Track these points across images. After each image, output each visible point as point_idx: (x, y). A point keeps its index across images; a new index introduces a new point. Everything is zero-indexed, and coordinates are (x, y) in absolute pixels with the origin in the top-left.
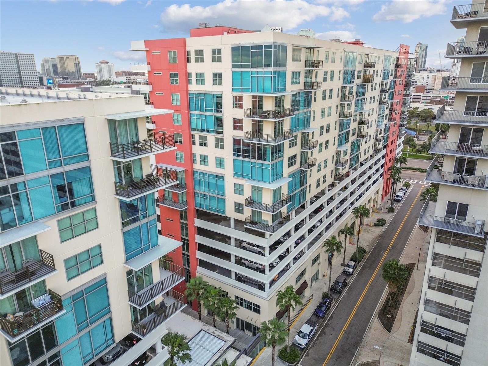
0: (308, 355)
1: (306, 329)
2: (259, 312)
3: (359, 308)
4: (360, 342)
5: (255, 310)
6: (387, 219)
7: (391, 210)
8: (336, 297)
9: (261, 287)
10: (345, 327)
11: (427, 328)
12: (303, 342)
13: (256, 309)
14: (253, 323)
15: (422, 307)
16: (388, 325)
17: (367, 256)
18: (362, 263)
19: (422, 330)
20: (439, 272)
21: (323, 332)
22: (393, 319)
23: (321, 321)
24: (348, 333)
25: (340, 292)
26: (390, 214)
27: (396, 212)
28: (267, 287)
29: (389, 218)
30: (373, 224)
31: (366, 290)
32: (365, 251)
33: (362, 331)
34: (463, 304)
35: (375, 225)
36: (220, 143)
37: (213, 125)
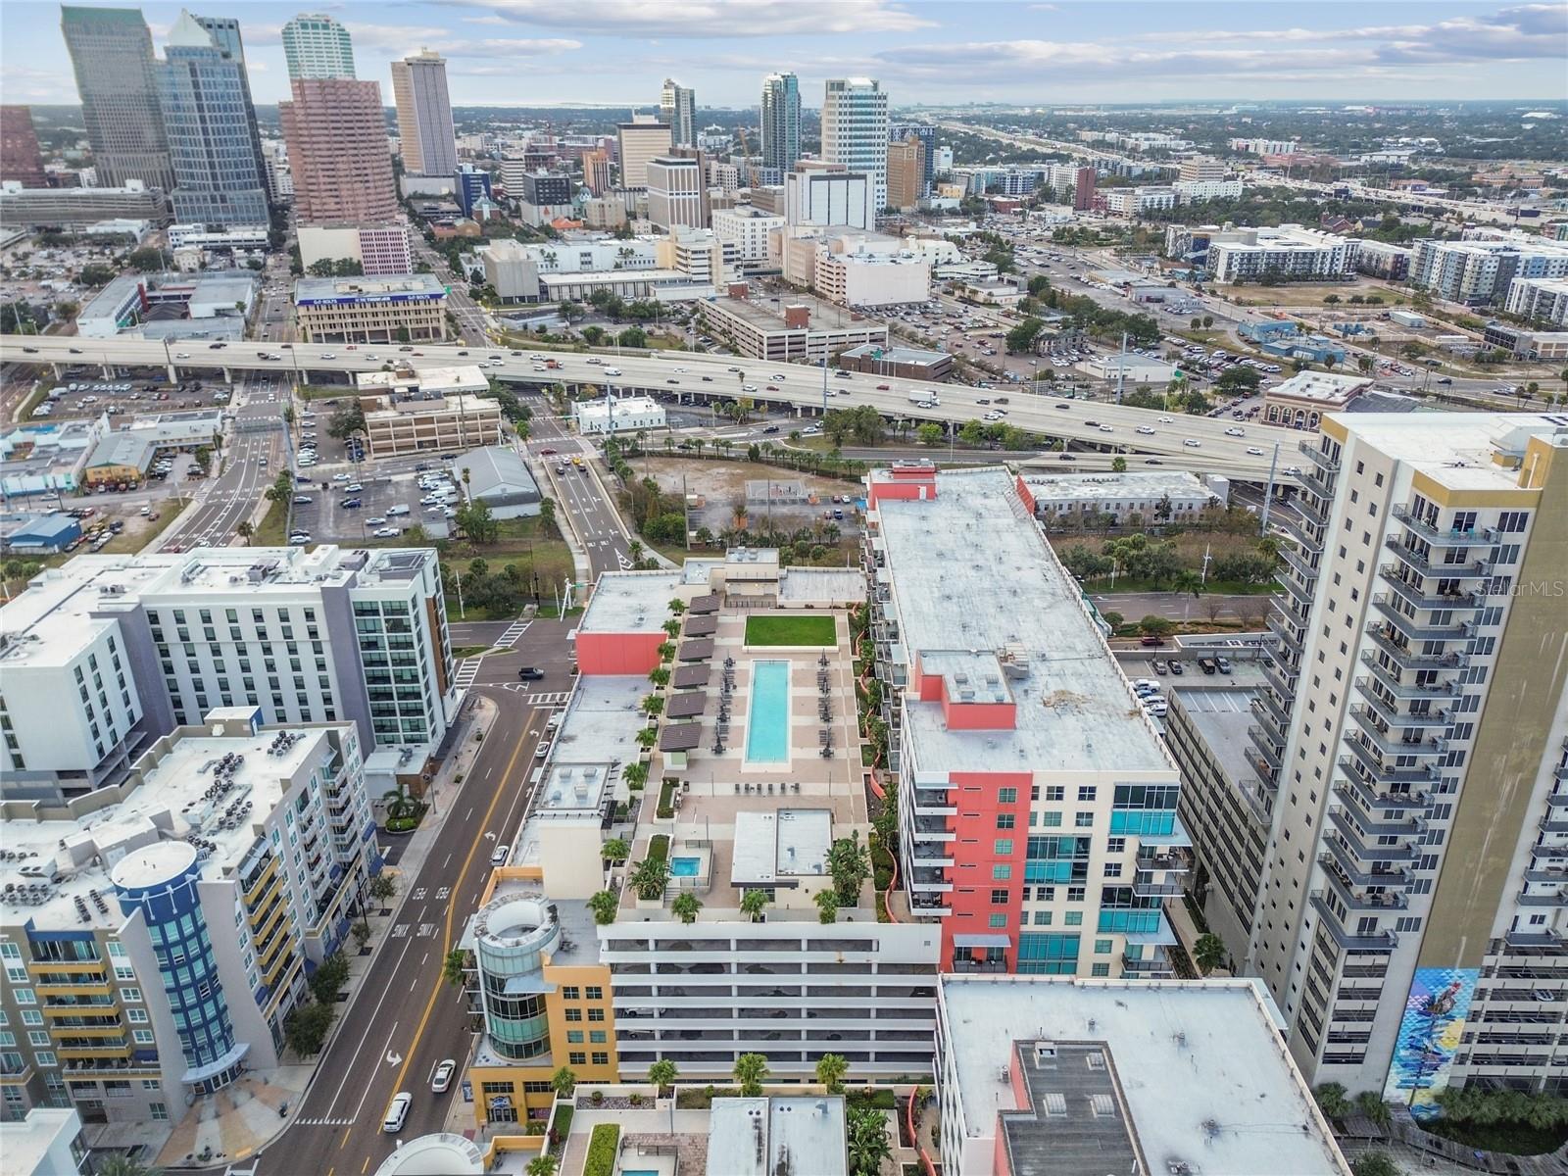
11: (1334, 1037)
19: (1329, 1041)
34: (1364, 1005)
36: (1076, 894)
37: (1067, 874)
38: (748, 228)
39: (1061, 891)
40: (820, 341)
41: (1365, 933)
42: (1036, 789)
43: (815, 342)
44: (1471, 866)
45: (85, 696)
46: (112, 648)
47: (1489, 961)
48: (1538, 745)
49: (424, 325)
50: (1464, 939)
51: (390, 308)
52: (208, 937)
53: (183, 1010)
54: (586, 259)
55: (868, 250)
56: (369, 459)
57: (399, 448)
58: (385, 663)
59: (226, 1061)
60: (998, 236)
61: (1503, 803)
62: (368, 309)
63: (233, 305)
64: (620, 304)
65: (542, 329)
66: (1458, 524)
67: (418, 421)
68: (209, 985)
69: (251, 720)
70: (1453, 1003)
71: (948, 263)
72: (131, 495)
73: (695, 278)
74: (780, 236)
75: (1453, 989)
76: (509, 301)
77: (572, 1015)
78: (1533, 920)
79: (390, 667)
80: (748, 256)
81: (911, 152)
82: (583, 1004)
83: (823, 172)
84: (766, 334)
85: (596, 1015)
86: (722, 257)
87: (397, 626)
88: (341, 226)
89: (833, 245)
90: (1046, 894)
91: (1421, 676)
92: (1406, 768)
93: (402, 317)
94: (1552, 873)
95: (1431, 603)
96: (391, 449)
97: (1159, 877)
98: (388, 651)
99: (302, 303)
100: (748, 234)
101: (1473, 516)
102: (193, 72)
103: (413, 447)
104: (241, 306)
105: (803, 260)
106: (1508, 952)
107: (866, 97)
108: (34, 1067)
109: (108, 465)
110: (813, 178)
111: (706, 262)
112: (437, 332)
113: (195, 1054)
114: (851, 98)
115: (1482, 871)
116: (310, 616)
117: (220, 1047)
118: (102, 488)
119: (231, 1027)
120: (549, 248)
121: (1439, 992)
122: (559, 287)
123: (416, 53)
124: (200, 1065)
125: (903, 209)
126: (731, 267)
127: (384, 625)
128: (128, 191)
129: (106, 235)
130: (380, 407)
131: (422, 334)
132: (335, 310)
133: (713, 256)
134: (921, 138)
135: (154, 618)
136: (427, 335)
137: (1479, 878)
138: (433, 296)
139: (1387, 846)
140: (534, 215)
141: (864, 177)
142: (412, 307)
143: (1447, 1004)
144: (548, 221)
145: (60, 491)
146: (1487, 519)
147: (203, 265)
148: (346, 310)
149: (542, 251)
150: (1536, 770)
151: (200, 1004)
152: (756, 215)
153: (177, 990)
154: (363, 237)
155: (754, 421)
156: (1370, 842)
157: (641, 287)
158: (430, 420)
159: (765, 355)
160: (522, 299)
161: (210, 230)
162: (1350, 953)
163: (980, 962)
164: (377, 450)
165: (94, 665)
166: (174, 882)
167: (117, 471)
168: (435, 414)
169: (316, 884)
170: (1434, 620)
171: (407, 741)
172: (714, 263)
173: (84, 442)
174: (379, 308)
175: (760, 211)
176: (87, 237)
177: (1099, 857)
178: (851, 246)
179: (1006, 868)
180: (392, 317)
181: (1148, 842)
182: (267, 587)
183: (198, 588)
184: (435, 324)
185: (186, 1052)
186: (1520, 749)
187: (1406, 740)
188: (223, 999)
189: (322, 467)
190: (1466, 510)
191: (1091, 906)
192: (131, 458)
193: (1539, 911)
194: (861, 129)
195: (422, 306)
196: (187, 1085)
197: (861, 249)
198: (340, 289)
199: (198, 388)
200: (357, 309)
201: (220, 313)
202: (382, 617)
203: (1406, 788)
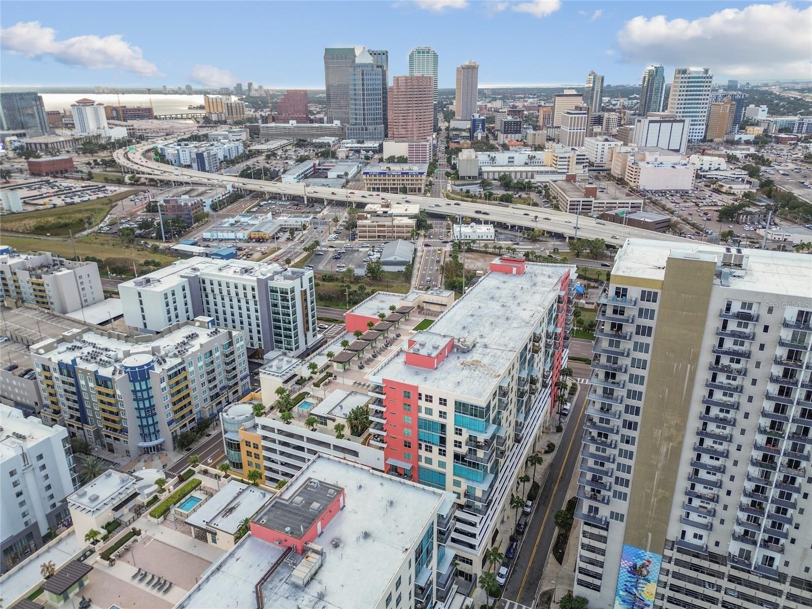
0: (506, 590)
1: (503, 570)
2: (471, 564)
3: (538, 546)
4: (541, 575)
5: (467, 563)
6: (554, 442)
7: (559, 429)
8: (520, 538)
9: (472, 547)
10: (530, 564)
11: (582, 571)
12: (502, 581)
13: (470, 562)
14: (466, 571)
15: (578, 559)
16: (560, 559)
17: (540, 491)
18: (538, 499)
19: (580, 572)
20: (586, 541)
21: (514, 571)
22: (563, 553)
23: (512, 561)
24: (532, 569)
25: (523, 533)
26: (559, 434)
27: (564, 431)
28: (477, 548)
29: (557, 439)
30: (543, 451)
31: (542, 528)
32: (539, 487)
33: (542, 566)
34: (600, 558)
35: (546, 452)
36: (442, 453)
37: (437, 441)
38: (600, 147)
39: (435, 449)
40: (601, 205)
41: (592, 514)
42: (420, 395)
43: (598, 205)
44: (648, 491)
45: (167, 305)
46: (184, 290)
47: (668, 553)
48: (681, 428)
49: (414, 186)
50: (650, 535)
51: (401, 177)
52: (152, 393)
53: (140, 417)
54: (511, 160)
55: (659, 161)
56: (356, 241)
57: (369, 237)
58: (279, 314)
59: (155, 443)
60: (762, 156)
61: (662, 458)
62: (391, 177)
63: (343, 173)
64: (511, 181)
65: (468, 191)
66: (617, 293)
67: (379, 226)
68: (151, 411)
69: (208, 322)
70: (648, 572)
71: (718, 169)
72: (263, 244)
73: (559, 171)
74: (613, 151)
75: (647, 564)
76: (463, 178)
77: (249, 454)
78: (695, 536)
79: (281, 316)
80: (598, 161)
81: (726, 109)
82: (252, 449)
83: (658, 119)
84: (570, 199)
85: (257, 456)
86: (575, 161)
87: (285, 299)
88: (403, 141)
89: (638, 157)
90: (429, 449)
91: (607, 374)
92: (604, 425)
93: (405, 182)
94: (701, 509)
95: (607, 335)
96: (366, 237)
97: (480, 454)
98: (280, 309)
99: (364, 173)
100: (600, 150)
101: (625, 290)
102: (363, 74)
103: (375, 237)
104: (346, 174)
105: (620, 164)
106: (679, 551)
107: (698, 78)
108: (97, 426)
109: (258, 231)
110: (651, 122)
111: (566, 163)
112: (420, 189)
113: (144, 437)
114: (689, 78)
115: (656, 496)
116: (253, 289)
117: (153, 437)
118: (254, 240)
119: (159, 431)
120: (492, 154)
121: (639, 563)
122: (488, 172)
123: (467, 63)
124: (145, 441)
125: (716, 140)
126: (581, 166)
127: (280, 298)
128: (334, 125)
129: (319, 143)
130: (366, 218)
131: (413, 190)
132: (377, 177)
133: (571, 160)
134: (734, 100)
135: (204, 282)
136: (415, 191)
137: (654, 500)
138: (419, 173)
139: (599, 467)
140: (502, 138)
141: (683, 121)
142: (410, 177)
143: (645, 572)
144: (506, 142)
145: (240, 240)
146: (634, 293)
147: (347, 157)
148: (382, 177)
149: (489, 156)
150: (681, 443)
151: (146, 417)
152: (607, 140)
153: (138, 409)
154: (410, 147)
155: (541, 241)
156: (591, 462)
157: (530, 174)
158: (384, 226)
159: (568, 210)
160: (469, 177)
161: (359, 142)
162: (586, 523)
163: (401, 475)
164: (360, 237)
165: (173, 294)
166: (139, 367)
167: (261, 234)
168: (386, 223)
169: (211, 389)
170: (611, 344)
171: (286, 349)
172: (570, 164)
173: (256, 222)
174: (396, 178)
175: (609, 138)
176: (313, 144)
177: (451, 436)
178: (650, 157)
179: (410, 431)
180: (401, 182)
181: (474, 434)
182: (246, 276)
183: (223, 273)
184: (419, 186)
185: (141, 434)
186: (669, 428)
187: (602, 409)
188: (156, 418)
189: (337, 242)
190: (622, 286)
191: (449, 459)
192: (268, 230)
193: (700, 532)
194: (693, 95)
195: (414, 177)
196: (140, 447)
197: (656, 160)
198: (382, 168)
199: (313, 206)
200: (387, 177)
201: (339, 177)
202: (279, 294)
203: (606, 436)
